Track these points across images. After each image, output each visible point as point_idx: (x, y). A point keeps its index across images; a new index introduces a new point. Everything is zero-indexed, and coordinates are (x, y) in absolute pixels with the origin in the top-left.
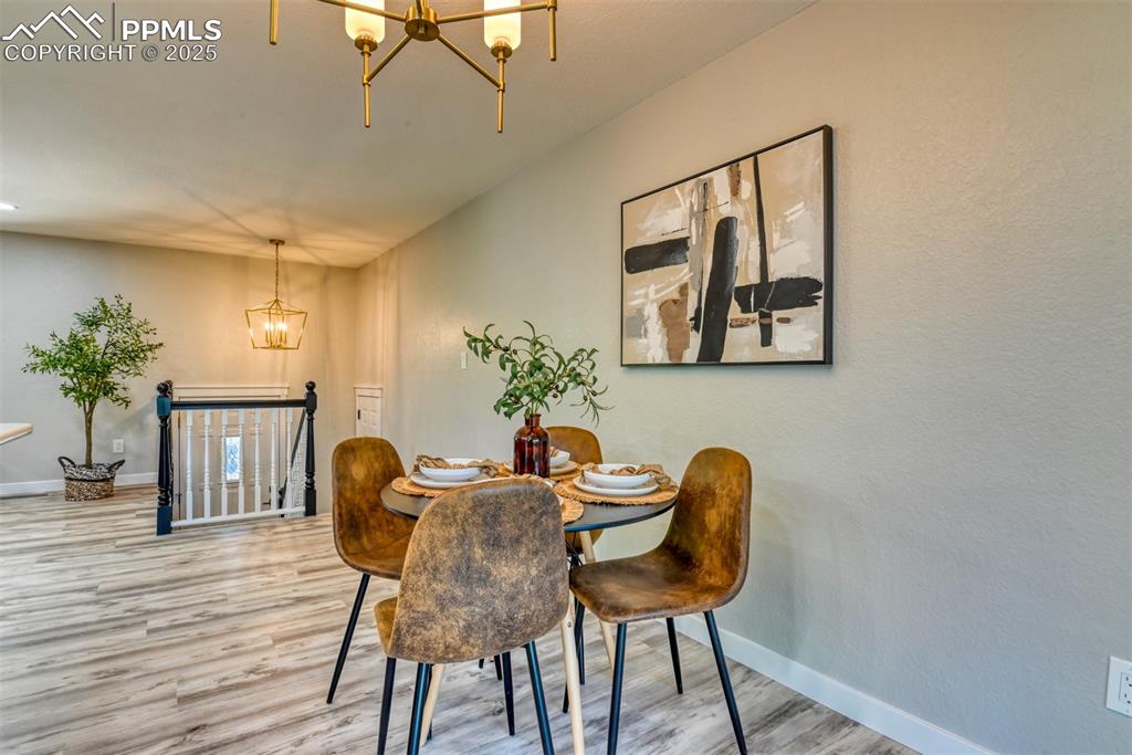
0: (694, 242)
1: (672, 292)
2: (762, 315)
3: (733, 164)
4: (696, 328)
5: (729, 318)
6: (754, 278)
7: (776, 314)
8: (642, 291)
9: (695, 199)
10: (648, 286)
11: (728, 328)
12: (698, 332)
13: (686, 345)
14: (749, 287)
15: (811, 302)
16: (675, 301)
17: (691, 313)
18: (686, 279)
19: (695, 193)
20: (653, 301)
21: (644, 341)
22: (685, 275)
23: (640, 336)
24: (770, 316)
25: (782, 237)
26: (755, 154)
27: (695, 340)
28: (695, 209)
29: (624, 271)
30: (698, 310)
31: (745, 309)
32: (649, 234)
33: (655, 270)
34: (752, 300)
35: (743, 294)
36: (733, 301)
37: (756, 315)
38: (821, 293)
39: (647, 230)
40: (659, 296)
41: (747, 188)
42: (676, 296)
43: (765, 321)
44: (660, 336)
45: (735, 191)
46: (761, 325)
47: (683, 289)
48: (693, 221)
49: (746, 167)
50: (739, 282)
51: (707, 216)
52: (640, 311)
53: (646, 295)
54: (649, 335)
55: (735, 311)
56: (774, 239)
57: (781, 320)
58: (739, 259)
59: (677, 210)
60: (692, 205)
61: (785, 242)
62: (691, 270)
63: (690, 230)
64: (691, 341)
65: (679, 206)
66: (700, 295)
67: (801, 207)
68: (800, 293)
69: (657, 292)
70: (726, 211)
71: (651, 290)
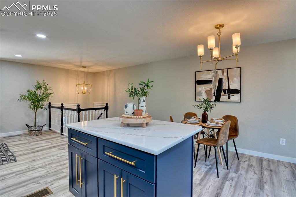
0: (214, 81)
1: (209, 89)
2: (228, 94)
3: (223, 70)
4: (214, 95)
5: (221, 94)
6: (227, 88)
7: (231, 94)
8: (201, 88)
9: (214, 74)
10: (202, 87)
11: (221, 96)
13: (212, 98)
14: (226, 90)
15: (238, 93)
16: (209, 91)
17: (213, 93)
18: (212, 87)
19: (214, 73)
20: (203, 90)
23: (201, 96)
24: (230, 95)
25: (232, 83)
26: (227, 69)
27: (214, 98)
28: (214, 75)
29: (196, 84)
30: (215, 93)
31: (225, 93)
32: (203, 78)
33: (204, 85)
34: (226, 92)
35: (224, 91)
36: (222, 92)
37: (227, 94)
38: (240, 92)
39: (202, 78)
41: (225, 74)
42: (209, 90)
43: (229, 95)
44: (205, 96)
45: (223, 74)
46: (228, 96)
47: (211, 89)
48: (214, 78)
49: (225, 71)
50: (223, 89)
51: (217, 77)
52: (200, 92)
53: (202, 89)
54: (203, 96)
55: (223, 93)
56: (231, 83)
57: (232, 95)
58: (224, 85)
59: (210, 75)
60: (213, 75)
61: (233, 83)
62: (213, 86)
63: (213, 79)
64: (213, 97)
65: (210, 74)
66: (215, 90)
67: (236, 78)
68: (236, 91)
69: (205, 89)
70: (221, 77)
71: (203, 88)
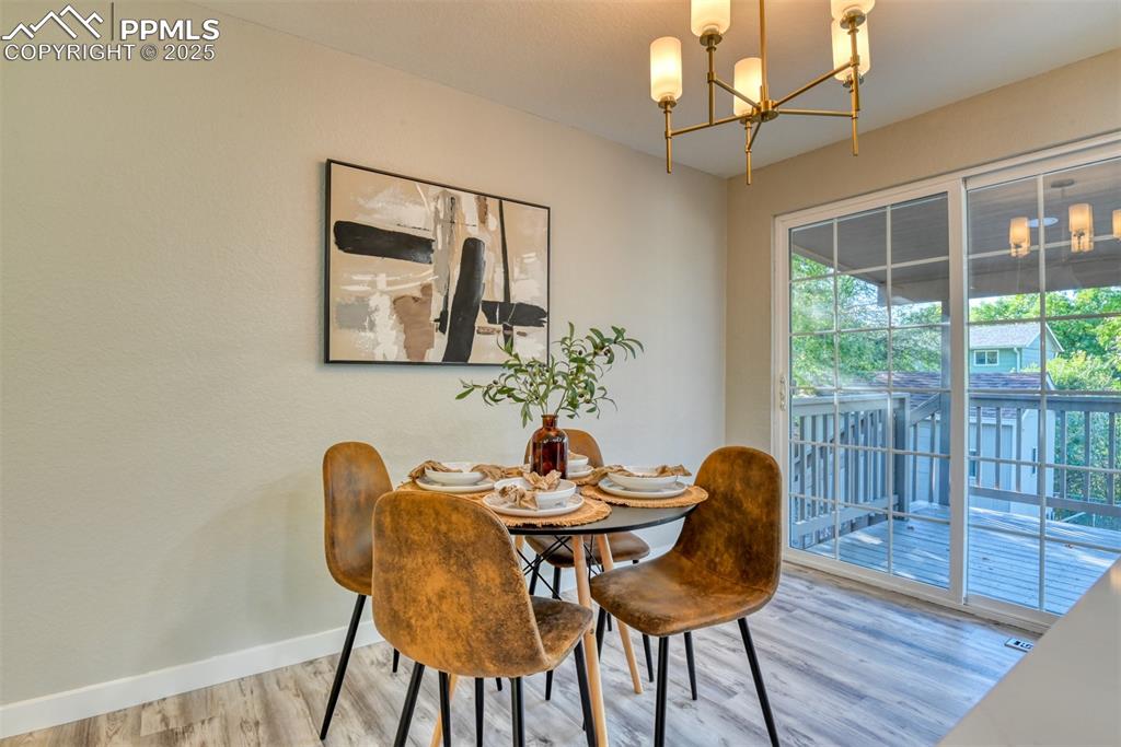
0: (440, 247)
1: (412, 288)
2: (505, 328)
3: (482, 196)
5: (477, 325)
6: (500, 298)
7: (516, 329)
8: (368, 278)
9: (440, 206)
10: (375, 274)
11: (476, 334)
12: (444, 333)
13: (429, 344)
14: (495, 304)
15: (540, 324)
16: (415, 299)
17: (435, 313)
18: (430, 279)
19: (441, 201)
20: (383, 293)
21: (369, 334)
22: (428, 276)
23: (364, 329)
24: (511, 329)
25: (521, 272)
26: (500, 199)
27: (441, 342)
28: (442, 216)
29: (332, 245)
30: (444, 314)
31: (492, 320)
32: (377, 216)
33: (389, 260)
34: (497, 314)
35: (490, 308)
36: (480, 311)
37: (500, 327)
38: (546, 319)
39: (374, 211)
40: (390, 288)
41: (493, 222)
42: (417, 294)
43: (508, 332)
44: (394, 332)
45: (483, 219)
46: (505, 334)
47: (426, 289)
48: (439, 227)
49: (493, 204)
50: (485, 297)
51: (455, 228)
52: (363, 300)
53: (373, 284)
54: (377, 329)
55: (481, 320)
56: (515, 272)
57: (518, 333)
58: (486, 277)
59: (418, 208)
60: (437, 211)
61: (523, 276)
62: (435, 273)
63: (435, 234)
64: (436, 341)
65: (422, 204)
66: (447, 297)
67: (533, 254)
68: (533, 316)
69: (389, 284)
70: (474, 233)
71: (382, 280)
